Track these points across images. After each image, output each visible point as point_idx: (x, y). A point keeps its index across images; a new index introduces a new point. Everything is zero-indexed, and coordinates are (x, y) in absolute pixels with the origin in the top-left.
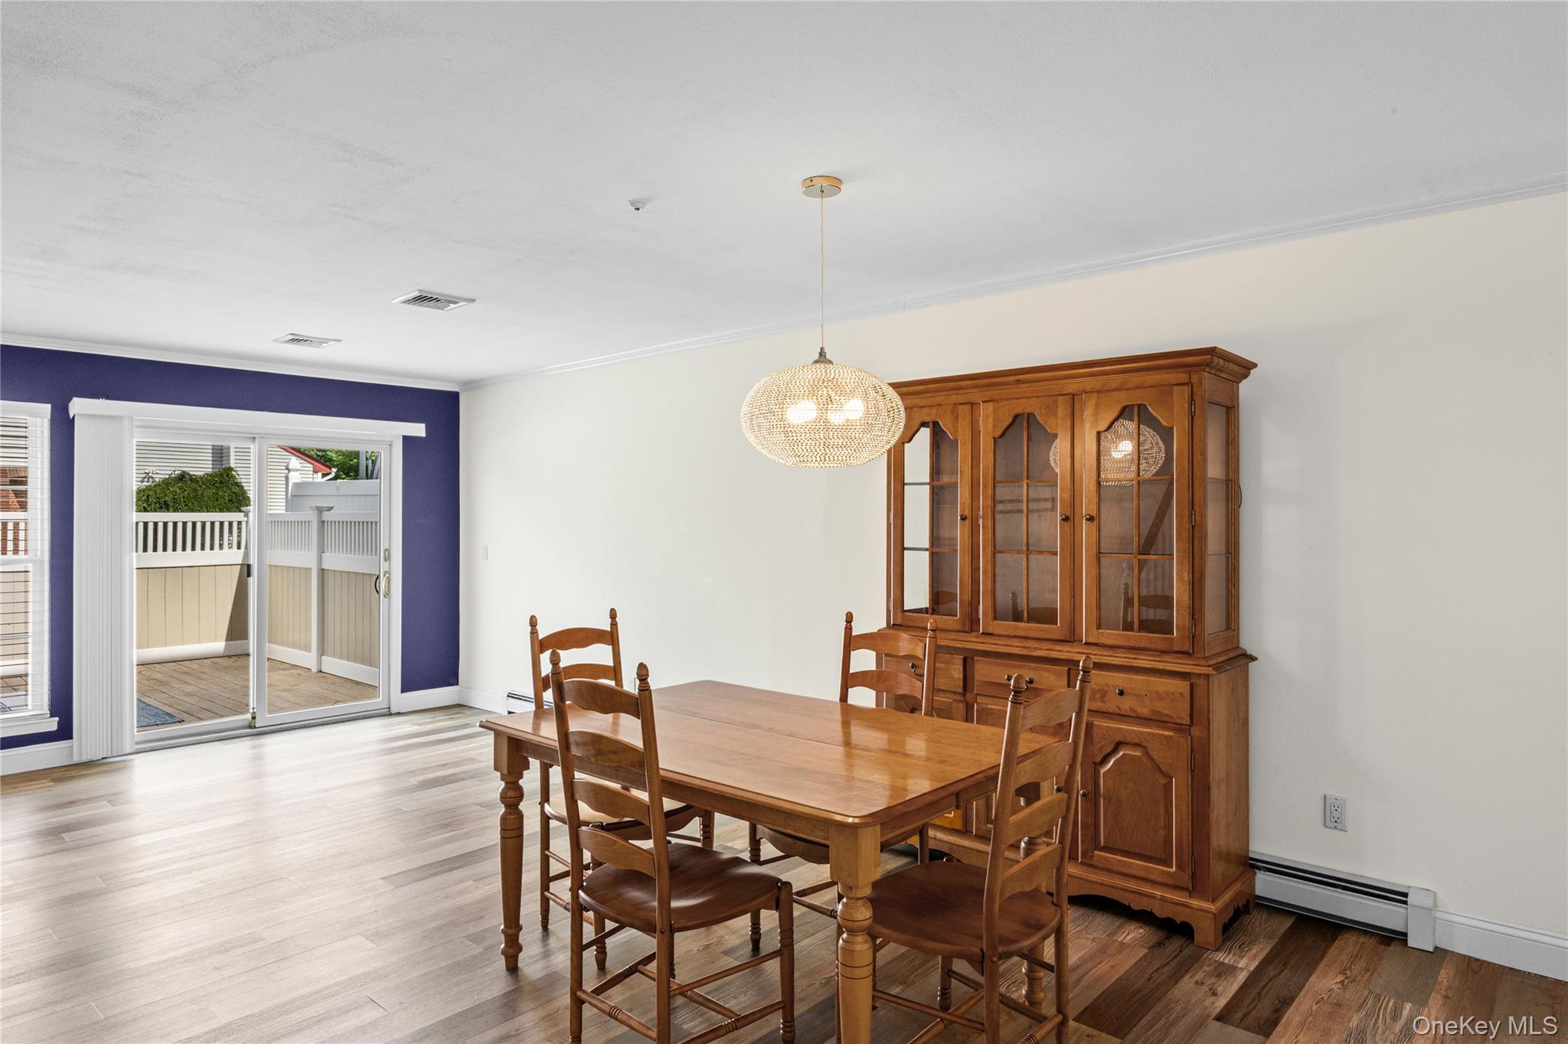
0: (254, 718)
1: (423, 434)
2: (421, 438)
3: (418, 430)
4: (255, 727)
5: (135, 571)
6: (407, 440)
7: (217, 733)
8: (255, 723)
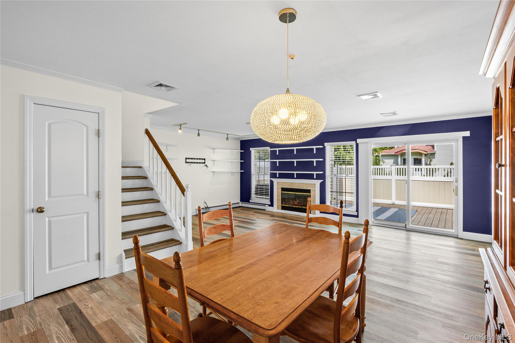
0: (406, 225)
1: (469, 135)
2: (469, 136)
3: (467, 134)
4: (406, 228)
5: (372, 180)
6: (464, 138)
7: (397, 227)
8: (406, 227)
